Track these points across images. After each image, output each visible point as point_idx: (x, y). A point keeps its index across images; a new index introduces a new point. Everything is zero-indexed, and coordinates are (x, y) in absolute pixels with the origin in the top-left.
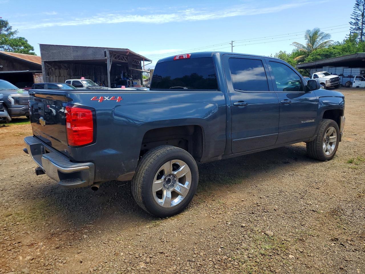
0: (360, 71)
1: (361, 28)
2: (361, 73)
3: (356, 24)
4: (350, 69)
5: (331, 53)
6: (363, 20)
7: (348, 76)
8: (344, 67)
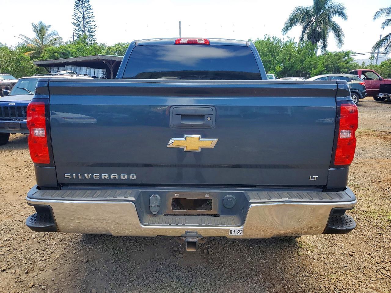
0: (102, 73)
1: (83, 29)
2: (103, 75)
3: (78, 25)
4: (92, 70)
5: (69, 52)
6: (84, 22)
7: (92, 76)
8: (87, 67)
